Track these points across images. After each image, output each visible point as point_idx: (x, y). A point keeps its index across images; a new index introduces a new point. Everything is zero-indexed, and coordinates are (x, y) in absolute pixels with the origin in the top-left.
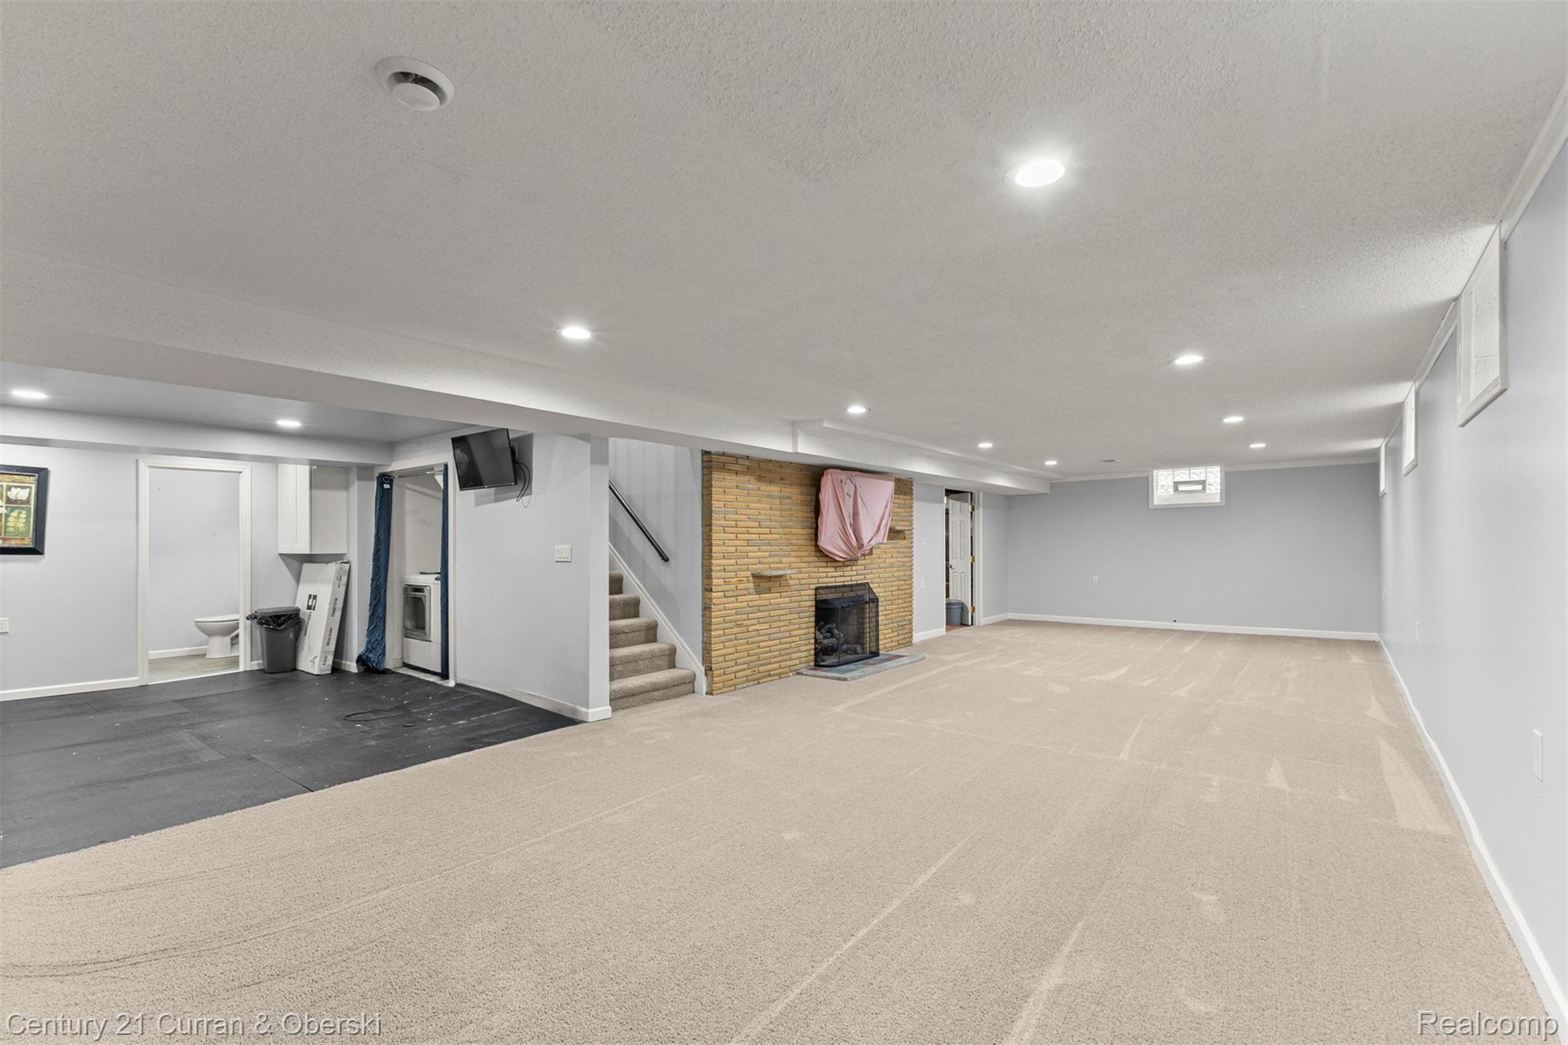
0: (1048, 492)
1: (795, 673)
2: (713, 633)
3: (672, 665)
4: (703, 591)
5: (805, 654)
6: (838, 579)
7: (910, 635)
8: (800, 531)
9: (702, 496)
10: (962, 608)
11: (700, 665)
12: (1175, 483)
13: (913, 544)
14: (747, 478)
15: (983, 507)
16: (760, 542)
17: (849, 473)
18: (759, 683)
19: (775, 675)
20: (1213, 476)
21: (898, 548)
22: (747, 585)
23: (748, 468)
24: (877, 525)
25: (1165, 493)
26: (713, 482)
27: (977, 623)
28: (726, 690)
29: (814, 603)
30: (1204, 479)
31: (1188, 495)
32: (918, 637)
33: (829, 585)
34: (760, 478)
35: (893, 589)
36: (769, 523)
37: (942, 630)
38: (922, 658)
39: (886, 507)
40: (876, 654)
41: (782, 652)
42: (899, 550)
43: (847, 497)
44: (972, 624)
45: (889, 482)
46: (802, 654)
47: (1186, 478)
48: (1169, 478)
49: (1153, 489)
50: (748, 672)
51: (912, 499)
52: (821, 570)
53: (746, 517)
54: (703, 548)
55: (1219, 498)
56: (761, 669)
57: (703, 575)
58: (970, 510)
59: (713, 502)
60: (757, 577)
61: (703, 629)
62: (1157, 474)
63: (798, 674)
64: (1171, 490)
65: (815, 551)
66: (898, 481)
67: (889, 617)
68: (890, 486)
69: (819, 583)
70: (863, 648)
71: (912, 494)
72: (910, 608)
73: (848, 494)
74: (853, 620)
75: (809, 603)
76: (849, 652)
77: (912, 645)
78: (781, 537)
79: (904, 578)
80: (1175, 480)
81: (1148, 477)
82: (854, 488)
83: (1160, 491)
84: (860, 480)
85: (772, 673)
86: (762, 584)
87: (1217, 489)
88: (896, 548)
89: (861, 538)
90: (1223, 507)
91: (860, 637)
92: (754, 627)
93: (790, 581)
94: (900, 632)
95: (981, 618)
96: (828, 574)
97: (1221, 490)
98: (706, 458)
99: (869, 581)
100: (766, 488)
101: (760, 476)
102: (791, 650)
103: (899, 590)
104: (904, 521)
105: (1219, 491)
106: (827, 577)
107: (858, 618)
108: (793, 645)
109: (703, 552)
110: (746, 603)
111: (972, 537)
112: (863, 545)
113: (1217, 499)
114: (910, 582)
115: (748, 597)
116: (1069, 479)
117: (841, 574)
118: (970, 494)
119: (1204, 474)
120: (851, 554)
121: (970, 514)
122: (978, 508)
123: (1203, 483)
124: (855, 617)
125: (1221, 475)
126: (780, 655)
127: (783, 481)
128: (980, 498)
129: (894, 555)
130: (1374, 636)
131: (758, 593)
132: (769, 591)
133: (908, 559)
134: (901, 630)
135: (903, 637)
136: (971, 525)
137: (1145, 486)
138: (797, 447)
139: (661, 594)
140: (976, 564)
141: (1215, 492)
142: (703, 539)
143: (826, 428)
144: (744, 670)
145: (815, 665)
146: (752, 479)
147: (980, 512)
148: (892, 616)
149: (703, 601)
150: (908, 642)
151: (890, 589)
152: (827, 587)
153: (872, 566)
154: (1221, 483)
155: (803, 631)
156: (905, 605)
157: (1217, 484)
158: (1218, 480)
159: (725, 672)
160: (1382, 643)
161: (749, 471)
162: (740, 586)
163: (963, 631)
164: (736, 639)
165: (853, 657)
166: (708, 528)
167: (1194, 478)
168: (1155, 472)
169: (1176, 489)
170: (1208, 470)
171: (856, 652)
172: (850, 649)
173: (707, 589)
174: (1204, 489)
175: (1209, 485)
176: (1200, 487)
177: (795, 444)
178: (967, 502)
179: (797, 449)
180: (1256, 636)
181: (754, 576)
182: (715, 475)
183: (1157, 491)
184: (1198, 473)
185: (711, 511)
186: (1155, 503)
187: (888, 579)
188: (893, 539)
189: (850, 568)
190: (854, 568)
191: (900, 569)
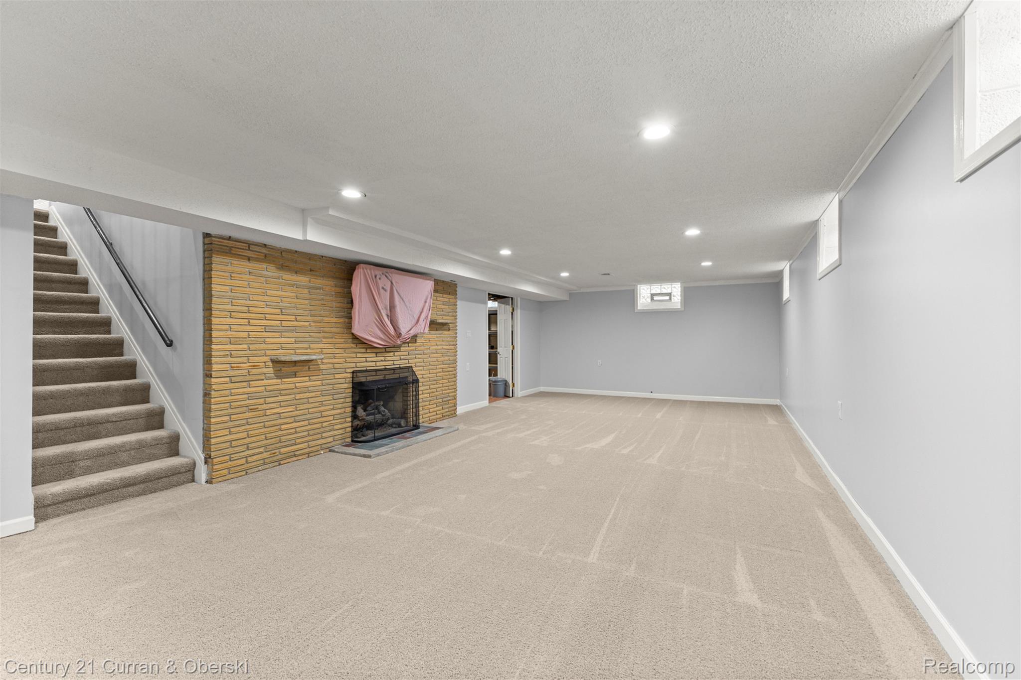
0: (568, 299)
1: (328, 450)
2: (213, 420)
3: (175, 453)
4: (204, 377)
5: (341, 432)
6: (378, 364)
7: (455, 408)
8: (334, 320)
9: (204, 280)
10: (506, 384)
11: (200, 452)
12: (652, 294)
13: (457, 335)
14: (264, 266)
15: (520, 309)
16: (281, 328)
17: (385, 270)
18: (280, 464)
19: (304, 454)
20: (676, 289)
21: (443, 337)
22: (265, 370)
23: (265, 256)
24: (416, 317)
25: (645, 302)
26: (213, 266)
27: (516, 396)
28: (233, 476)
29: (351, 385)
30: (670, 292)
31: (660, 303)
32: (460, 410)
33: (368, 368)
34: (282, 267)
35: (437, 371)
36: (295, 311)
37: (485, 402)
38: (457, 429)
39: (426, 302)
40: (416, 426)
41: (311, 432)
42: (444, 339)
43: (382, 291)
44: (513, 396)
45: (429, 281)
46: (336, 433)
47: (659, 292)
48: (648, 291)
49: (637, 299)
50: (266, 455)
51: (456, 298)
52: (359, 355)
53: (264, 303)
54: (204, 332)
55: (680, 305)
56: (283, 450)
57: (204, 360)
58: (511, 311)
59: (213, 286)
60: (277, 363)
61: (203, 416)
62: (640, 287)
63: (330, 451)
64: (649, 300)
65: (353, 339)
66: (437, 282)
67: (433, 394)
68: (429, 285)
69: (357, 367)
70: (407, 422)
71: (457, 294)
72: (454, 387)
73: (383, 288)
74: (399, 397)
75: (346, 386)
76: (394, 426)
77: (456, 416)
78: (310, 324)
79: (449, 362)
80: (652, 293)
81: (634, 290)
82: (390, 283)
83: (641, 300)
84: (396, 277)
85: (297, 453)
86: (283, 369)
87: (678, 299)
88: (440, 337)
89: (398, 328)
90: (682, 311)
91: (404, 413)
92: (275, 411)
93: (321, 366)
94: (444, 407)
95: (519, 392)
96: (367, 359)
97: (681, 300)
98: (207, 240)
99: (413, 365)
100: (288, 276)
102: (322, 430)
103: (443, 372)
104: (448, 316)
105: (680, 301)
106: (366, 361)
107: (403, 396)
108: (325, 424)
109: (204, 337)
110: (263, 388)
111: (512, 332)
112: (400, 334)
113: (679, 306)
114: (455, 365)
115: (266, 382)
116: (582, 290)
117: (383, 359)
118: (511, 299)
119: (670, 289)
120: (389, 340)
121: (511, 313)
122: (517, 309)
123: (670, 294)
124: (401, 395)
125: (681, 290)
126: (309, 435)
127: (314, 273)
128: (518, 302)
129: (438, 343)
130: (777, 402)
131: (278, 377)
133: (452, 347)
134: (446, 404)
135: (447, 410)
136: (512, 322)
137: (632, 296)
138: (306, 235)
139: (167, 378)
140: (515, 351)
141: (678, 301)
142: (204, 324)
143: (333, 216)
144: (261, 453)
145: (353, 441)
146: (272, 267)
147: (518, 313)
148: (436, 393)
149: (204, 387)
150: (453, 414)
151: (435, 371)
152: (367, 371)
153: (417, 352)
154: (681, 295)
155: (339, 411)
156: (449, 384)
157: (678, 296)
158: (679, 294)
159: (230, 458)
160: (784, 406)
161: (266, 259)
162: (254, 371)
163: (503, 403)
164: (248, 424)
165: (393, 430)
166: (208, 312)
167: (664, 291)
168: (638, 286)
169: (652, 299)
170: (673, 286)
171: (400, 426)
172: (395, 424)
173: (208, 375)
174: (670, 299)
175: (673, 296)
176: (667, 298)
177: (305, 232)
178: (509, 305)
179: (306, 237)
180: (704, 402)
181: (273, 361)
182: (216, 259)
183: (640, 300)
184: (666, 288)
185: (211, 296)
186: (639, 308)
187: (431, 363)
188: (437, 330)
189: (392, 354)
190: (396, 354)
191: (444, 354)
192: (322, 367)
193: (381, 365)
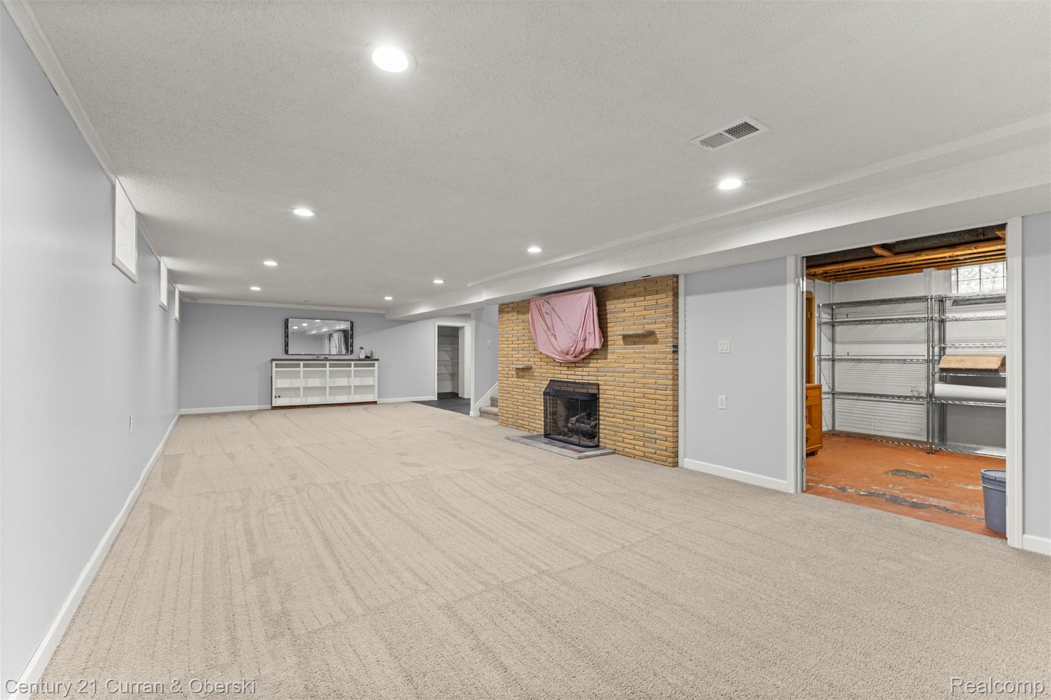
6: (569, 377)
7: (671, 454)
14: (512, 314)
16: (519, 349)
17: (546, 297)
19: (526, 429)
21: (645, 353)
22: (514, 372)
24: (576, 333)
29: (545, 388)
33: (561, 380)
36: (523, 337)
39: (585, 315)
42: (646, 355)
46: (542, 423)
50: (513, 420)
56: (519, 421)
60: (517, 369)
67: (629, 422)
68: (587, 297)
69: (552, 377)
73: (546, 313)
77: (679, 468)
78: (530, 346)
79: (655, 386)
82: (550, 307)
84: (555, 300)
86: (519, 373)
88: (640, 353)
92: (516, 396)
96: (562, 372)
99: (600, 383)
101: (518, 311)
103: (645, 398)
104: (655, 323)
106: (560, 374)
110: (512, 382)
117: (573, 373)
126: (529, 418)
129: (637, 360)
131: (518, 378)
132: (523, 377)
134: (650, 442)
144: (511, 418)
145: (545, 436)
148: (634, 422)
153: (606, 369)
156: (657, 417)
159: (502, 415)
161: (513, 310)
162: (510, 373)
164: (508, 400)
187: (626, 384)
188: (634, 344)
189: (581, 369)
190: (585, 369)
191: (646, 375)
192: (535, 374)
193: (571, 378)
